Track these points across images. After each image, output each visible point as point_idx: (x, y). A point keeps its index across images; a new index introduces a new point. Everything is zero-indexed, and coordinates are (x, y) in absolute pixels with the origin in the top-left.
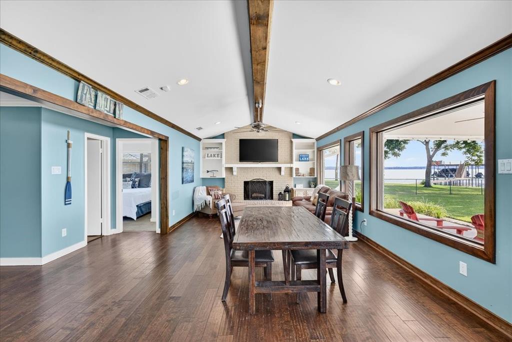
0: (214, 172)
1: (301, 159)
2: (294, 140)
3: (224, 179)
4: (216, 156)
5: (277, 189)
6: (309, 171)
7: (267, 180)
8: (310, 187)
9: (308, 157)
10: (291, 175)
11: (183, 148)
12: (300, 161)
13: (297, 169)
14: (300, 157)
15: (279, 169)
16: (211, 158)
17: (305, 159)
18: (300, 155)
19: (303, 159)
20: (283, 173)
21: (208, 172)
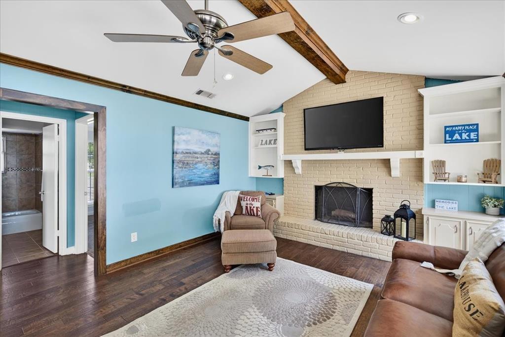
0: (269, 168)
1: (452, 136)
2: (428, 93)
3: (282, 179)
4: (272, 142)
5: (383, 206)
6: (480, 168)
7: (360, 186)
8: (483, 211)
9: (477, 130)
10: (420, 177)
11: (173, 129)
12: (446, 142)
13: (440, 165)
14: (446, 132)
15: (387, 163)
16: (265, 146)
17: (464, 136)
18: (446, 127)
19: (457, 136)
20: (396, 172)
21: (260, 167)
